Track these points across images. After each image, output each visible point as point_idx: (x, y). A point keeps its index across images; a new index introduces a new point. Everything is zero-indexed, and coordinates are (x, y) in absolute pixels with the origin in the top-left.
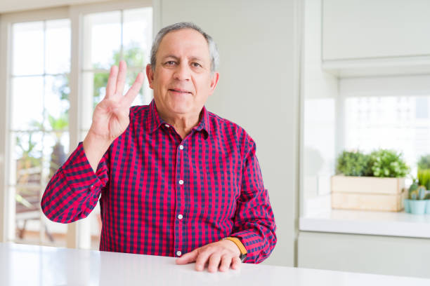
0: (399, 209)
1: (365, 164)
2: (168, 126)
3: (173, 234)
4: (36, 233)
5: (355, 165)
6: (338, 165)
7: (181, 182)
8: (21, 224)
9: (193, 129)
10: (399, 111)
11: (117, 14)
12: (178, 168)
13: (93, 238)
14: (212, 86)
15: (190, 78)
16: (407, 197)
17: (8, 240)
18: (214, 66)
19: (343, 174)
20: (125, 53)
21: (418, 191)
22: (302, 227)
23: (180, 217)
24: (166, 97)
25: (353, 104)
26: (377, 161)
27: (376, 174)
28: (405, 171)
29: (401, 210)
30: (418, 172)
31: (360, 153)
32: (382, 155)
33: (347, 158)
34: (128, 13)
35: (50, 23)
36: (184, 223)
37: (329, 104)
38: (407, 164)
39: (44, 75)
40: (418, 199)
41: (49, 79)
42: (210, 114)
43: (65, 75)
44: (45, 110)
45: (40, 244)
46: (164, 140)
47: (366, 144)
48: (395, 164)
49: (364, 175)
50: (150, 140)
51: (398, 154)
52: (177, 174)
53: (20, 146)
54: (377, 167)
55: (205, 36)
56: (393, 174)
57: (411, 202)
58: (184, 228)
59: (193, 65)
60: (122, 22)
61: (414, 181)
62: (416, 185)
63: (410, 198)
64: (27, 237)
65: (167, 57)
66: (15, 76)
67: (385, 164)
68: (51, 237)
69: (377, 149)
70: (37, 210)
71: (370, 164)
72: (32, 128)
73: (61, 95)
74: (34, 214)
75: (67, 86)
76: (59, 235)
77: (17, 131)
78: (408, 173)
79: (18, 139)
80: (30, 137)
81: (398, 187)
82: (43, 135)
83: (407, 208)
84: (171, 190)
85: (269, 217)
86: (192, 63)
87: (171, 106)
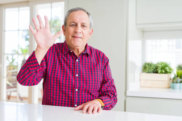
0: (169, 87)
1: (154, 68)
2: (72, 52)
3: (73, 97)
4: (15, 97)
5: (150, 69)
6: (143, 68)
7: (77, 75)
8: (9, 94)
9: (82, 53)
10: (169, 45)
11: (49, 5)
12: (76, 69)
13: (39, 99)
14: (90, 34)
17: (3, 100)
18: (91, 26)
19: (145, 72)
20: (53, 21)
21: (177, 79)
22: (128, 95)
23: (77, 90)
24: (71, 39)
25: (149, 43)
26: (159, 67)
27: (159, 72)
28: (171, 71)
29: (170, 87)
30: (177, 71)
31: (152, 63)
32: (162, 64)
33: (147, 66)
34: (54, 4)
35: (21, 8)
37: (139, 42)
38: (172, 68)
39: (19, 30)
40: (177, 83)
41: (21, 32)
42: (89, 46)
43: (27, 30)
44: (19, 45)
45: (17, 102)
46: (70, 57)
47: (155, 60)
48: (167, 68)
49: (154, 72)
50: (64, 57)
51: (168, 64)
52: (75, 72)
53: (8, 60)
54: (159, 69)
55: (88, 13)
56: (166, 72)
57: (174, 84)
58: (78, 95)
60: (51, 8)
61: (175, 75)
62: (176, 77)
63: (173, 82)
64: (11, 99)
66: (6, 31)
67: (163, 68)
68: (21, 99)
69: (159, 62)
70: (16, 87)
71: (157, 68)
72: (13, 53)
73: (25, 39)
74: (15, 89)
75: (28, 35)
76: (25, 98)
77: (7, 54)
78: (173, 72)
79: (7, 58)
80: (13, 57)
81: (168, 78)
82: (18, 56)
83: (172, 87)
84: (73, 79)
85: (114, 90)
86: (82, 25)
87: (73, 44)
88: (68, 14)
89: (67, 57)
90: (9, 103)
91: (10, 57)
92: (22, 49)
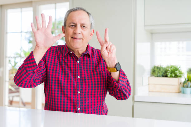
0: (179, 91)
1: (164, 72)
3: (76, 100)
4: (18, 102)
5: (159, 72)
6: (152, 72)
8: (11, 99)
9: (83, 54)
10: (179, 48)
11: (53, 5)
12: (77, 71)
13: (43, 104)
14: (91, 35)
15: (81, 33)
16: (182, 86)
17: (5, 105)
18: (92, 26)
19: (154, 76)
20: (57, 22)
21: (187, 83)
22: (136, 100)
25: (158, 45)
26: (169, 70)
27: (168, 76)
28: (181, 75)
29: (180, 92)
30: (187, 75)
31: (162, 66)
32: (171, 68)
33: (156, 69)
34: (58, 5)
35: (24, 9)
37: (148, 45)
38: (182, 72)
39: (21, 32)
40: (187, 87)
41: (23, 34)
43: (30, 32)
44: (21, 48)
45: (19, 107)
47: (164, 63)
48: (177, 72)
49: (163, 76)
51: (178, 67)
52: (77, 74)
53: (11, 64)
54: (169, 73)
55: (88, 13)
56: (176, 76)
57: (184, 88)
59: (82, 27)
60: (56, 9)
61: (186, 79)
62: (187, 81)
63: (184, 87)
64: (14, 104)
65: (71, 23)
66: (8, 33)
67: (173, 72)
68: (24, 104)
69: (169, 65)
70: (18, 92)
71: (166, 71)
72: (16, 56)
73: (28, 41)
74: (17, 94)
75: (31, 37)
76: (28, 103)
77: (9, 57)
78: (183, 76)
79: (9, 61)
80: (15, 60)
81: (178, 82)
82: (21, 59)
83: (182, 91)
84: (74, 81)
86: (82, 26)
87: (73, 46)
89: (67, 59)
90: (11, 108)
91: (13, 61)
92: (25, 51)
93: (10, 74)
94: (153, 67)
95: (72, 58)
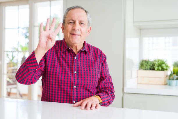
1: (151, 65)
2: (70, 49)
3: (72, 94)
4: (15, 94)
5: (147, 66)
6: (140, 65)
7: (75, 72)
8: (9, 90)
9: (80, 50)
10: (165, 43)
11: (48, 3)
12: (74, 66)
13: (39, 96)
14: (88, 32)
15: (79, 29)
17: (3, 97)
18: (89, 24)
19: (142, 69)
21: (173, 76)
23: (75, 87)
24: (69, 37)
25: (146, 40)
26: (156, 64)
27: (156, 69)
28: (168, 68)
29: (166, 84)
30: (173, 68)
31: (149, 60)
32: (158, 61)
33: (144, 63)
34: (53, 2)
35: (21, 7)
36: (77, 89)
37: (137, 40)
38: (169, 65)
39: (18, 28)
40: (173, 79)
41: (20, 30)
42: (87, 44)
43: (27, 28)
44: (18, 43)
45: (17, 98)
46: (68, 55)
47: (152, 57)
48: (164, 65)
49: (151, 69)
50: (63, 55)
51: (165, 61)
52: (74, 69)
53: (8, 57)
54: (156, 66)
55: (86, 11)
56: (163, 69)
57: (170, 81)
58: (77, 91)
59: (81, 24)
60: (50, 6)
61: (172, 72)
62: (173, 74)
63: (170, 79)
64: (11, 96)
65: (70, 20)
66: (6, 29)
67: (159, 65)
68: (21, 96)
69: (156, 59)
71: (153, 65)
72: (13, 50)
73: (25, 36)
74: (14, 86)
75: (28, 32)
76: (25, 95)
77: (7, 52)
79: (7, 55)
80: (13, 54)
81: (165, 75)
82: (18, 53)
83: (168, 84)
84: (71, 76)
85: (112, 87)
87: (71, 41)
88: (66, 12)
89: (65, 54)
90: (10, 99)
91: (10, 55)
93: (8, 67)
94: (141, 61)
95: (70, 53)
